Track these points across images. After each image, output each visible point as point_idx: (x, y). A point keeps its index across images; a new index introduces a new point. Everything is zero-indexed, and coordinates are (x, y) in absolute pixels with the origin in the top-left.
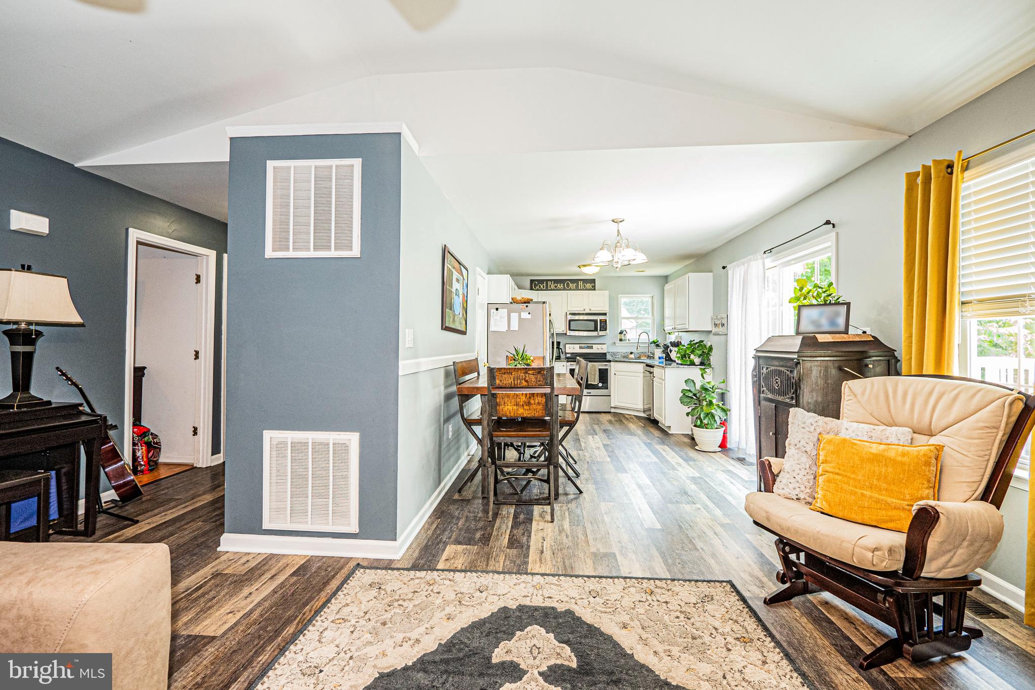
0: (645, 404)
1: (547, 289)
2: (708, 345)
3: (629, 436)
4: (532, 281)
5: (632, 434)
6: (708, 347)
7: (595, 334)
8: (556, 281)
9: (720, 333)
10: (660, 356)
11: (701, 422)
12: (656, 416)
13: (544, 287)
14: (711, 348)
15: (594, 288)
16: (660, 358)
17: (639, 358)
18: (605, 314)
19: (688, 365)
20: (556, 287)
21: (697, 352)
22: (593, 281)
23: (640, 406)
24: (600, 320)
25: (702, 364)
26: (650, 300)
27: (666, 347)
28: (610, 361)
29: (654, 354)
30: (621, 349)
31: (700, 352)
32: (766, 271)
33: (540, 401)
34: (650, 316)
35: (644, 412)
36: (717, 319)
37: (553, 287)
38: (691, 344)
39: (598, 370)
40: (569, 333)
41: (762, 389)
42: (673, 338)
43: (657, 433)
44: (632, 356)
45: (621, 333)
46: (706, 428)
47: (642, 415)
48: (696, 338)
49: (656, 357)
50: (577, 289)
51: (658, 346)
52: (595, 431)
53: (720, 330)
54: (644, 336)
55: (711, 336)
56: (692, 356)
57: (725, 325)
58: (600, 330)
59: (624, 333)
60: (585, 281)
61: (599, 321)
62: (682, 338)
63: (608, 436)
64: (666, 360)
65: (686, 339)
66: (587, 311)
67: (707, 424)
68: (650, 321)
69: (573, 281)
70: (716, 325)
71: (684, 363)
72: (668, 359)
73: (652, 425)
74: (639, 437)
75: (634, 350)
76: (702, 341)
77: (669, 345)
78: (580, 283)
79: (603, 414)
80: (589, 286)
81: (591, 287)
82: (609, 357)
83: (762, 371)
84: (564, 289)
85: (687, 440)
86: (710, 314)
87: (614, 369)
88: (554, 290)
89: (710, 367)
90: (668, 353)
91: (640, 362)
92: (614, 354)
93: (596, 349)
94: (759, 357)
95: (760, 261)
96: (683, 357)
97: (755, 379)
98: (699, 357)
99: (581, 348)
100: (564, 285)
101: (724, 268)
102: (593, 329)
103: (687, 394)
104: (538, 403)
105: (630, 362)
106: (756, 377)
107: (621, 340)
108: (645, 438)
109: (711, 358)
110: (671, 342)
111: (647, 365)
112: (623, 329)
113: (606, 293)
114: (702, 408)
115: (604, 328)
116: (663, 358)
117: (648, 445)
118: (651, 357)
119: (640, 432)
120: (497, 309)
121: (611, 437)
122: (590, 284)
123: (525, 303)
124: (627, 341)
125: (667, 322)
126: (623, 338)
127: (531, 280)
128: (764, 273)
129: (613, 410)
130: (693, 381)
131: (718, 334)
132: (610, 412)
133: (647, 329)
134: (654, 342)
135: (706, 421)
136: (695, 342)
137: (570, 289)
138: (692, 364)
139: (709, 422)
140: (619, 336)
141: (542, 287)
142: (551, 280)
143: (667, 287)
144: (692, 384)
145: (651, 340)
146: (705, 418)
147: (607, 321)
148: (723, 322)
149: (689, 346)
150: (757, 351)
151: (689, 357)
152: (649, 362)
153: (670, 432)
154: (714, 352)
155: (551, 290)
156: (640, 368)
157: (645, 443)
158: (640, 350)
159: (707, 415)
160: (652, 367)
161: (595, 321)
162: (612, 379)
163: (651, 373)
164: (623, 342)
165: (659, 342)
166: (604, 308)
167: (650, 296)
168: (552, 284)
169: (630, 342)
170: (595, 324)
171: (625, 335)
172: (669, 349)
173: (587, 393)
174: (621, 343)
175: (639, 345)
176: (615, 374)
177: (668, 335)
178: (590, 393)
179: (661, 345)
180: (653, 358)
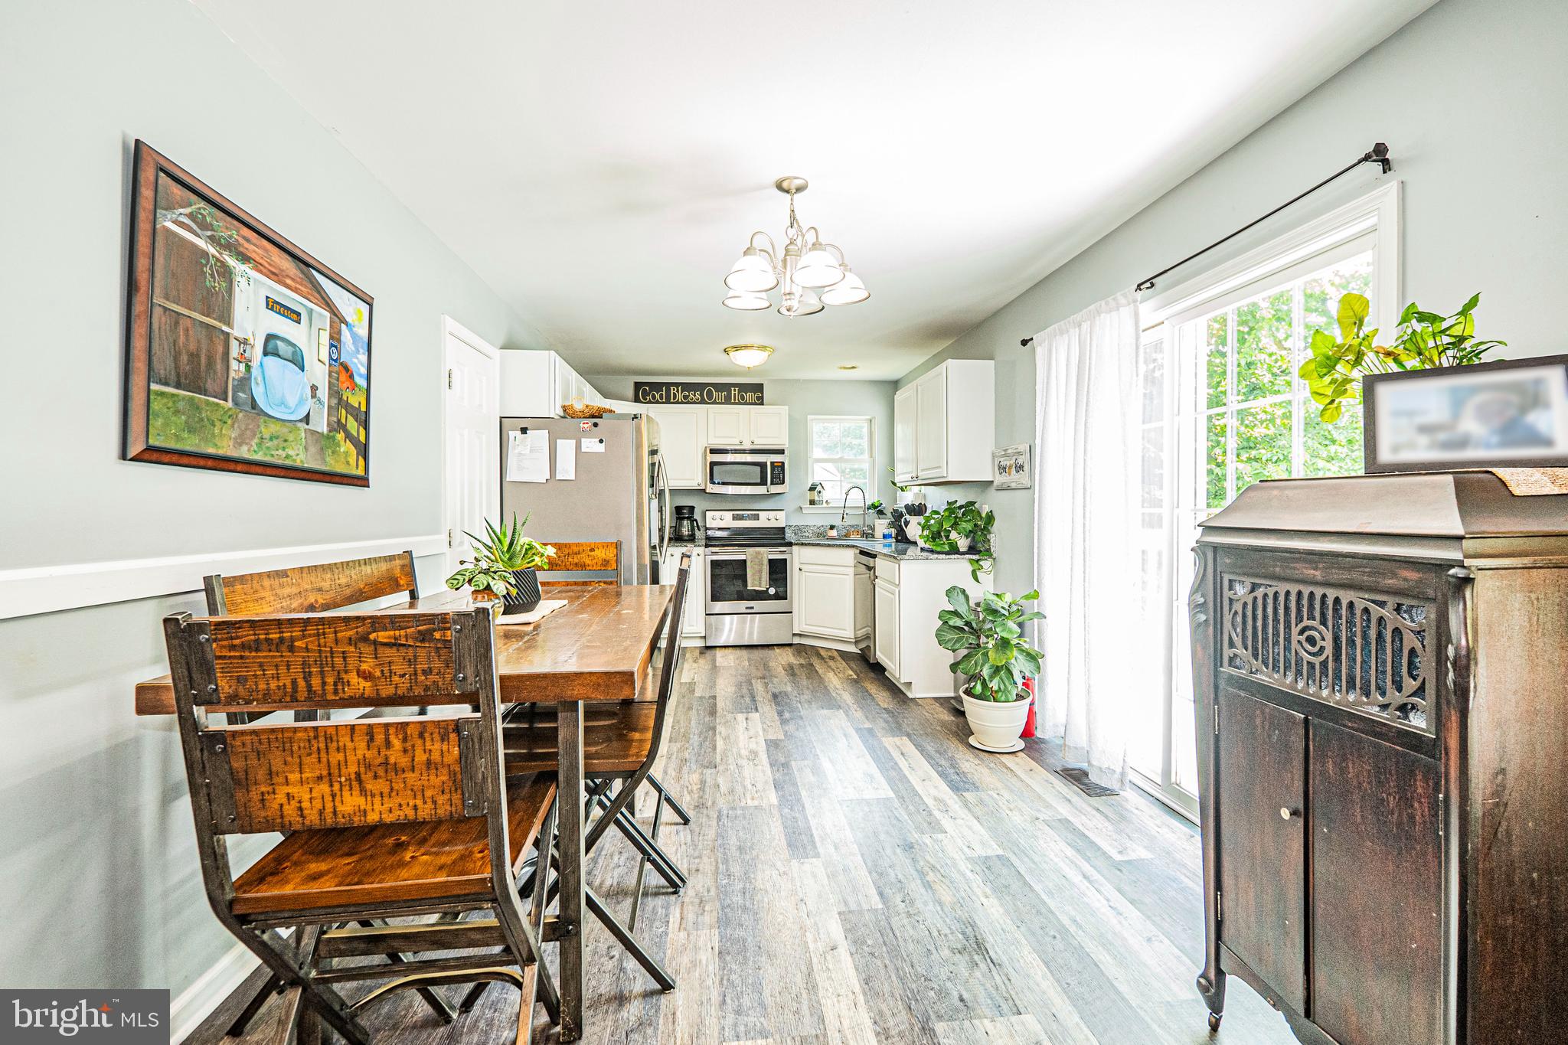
0: (858, 627)
1: (668, 402)
2: (985, 510)
3: (825, 712)
4: (638, 385)
5: (832, 704)
6: (984, 515)
7: (762, 490)
8: (687, 387)
9: (1013, 485)
10: (887, 532)
11: (984, 684)
12: (881, 657)
13: (661, 398)
14: (990, 518)
15: (760, 401)
16: (885, 537)
17: (847, 536)
18: (782, 452)
19: (947, 553)
20: (686, 397)
21: (964, 525)
22: (758, 388)
23: (849, 633)
24: (772, 463)
25: (972, 550)
26: (866, 425)
27: (897, 516)
28: (790, 544)
29: (873, 529)
30: (814, 519)
31: (969, 526)
32: (1143, 335)
33: (436, 756)
34: (866, 456)
35: (856, 643)
36: (1005, 455)
37: (680, 397)
38: (951, 508)
39: (766, 562)
40: (711, 488)
41: (1227, 652)
42: (908, 498)
43: (883, 698)
44: (834, 533)
45: (812, 489)
46: (995, 700)
47: (852, 649)
48: (961, 497)
49: (879, 534)
50: (727, 401)
51: (881, 513)
52: (753, 699)
53: (1013, 478)
54: (855, 494)
55: (992, 492)
56: (954, 535)
57: (1026, 467)
58: (772, 484)
59: (819, 488)
60: (744, 388)
61: (769, 464)
62: (928, 498)
63: (780, 714)
64: (897, 541)
65: (937, 500)
66: (747, 446)
67: (996, 692)
68: (866, 466)
69: (719, 387)
70: (1003, 469)
71: (939, 549)
72: (902, 538)
73: (872, 675)
74: (847, 713)
75: (837, 522)
76: (973, 503)
77: (904, 510)
78: (734, 392)
79: (777, 651)
80: (750, 396)
81: (754, 399)
82: (789, 536)
83: (1227, 593)
84: (702, 402)
85: (947, 717)
86: (990, 447)
87: (799, 558)
88: (682, 403)
89: (991, 556)
90: (901, 526)
91: (848, 546)
92: (798, 530)
93: (767, 520)
94: (1216, 548)
95: (1126, 312)
96: (935, 536)
97: (1203, 617)
98: (967, 537)
99: (735, 518)
100: (702, 395)
101: (1024, 343)
102: (759, 481)
103: (951, 623)
104: (429, 763)
105: (829, 545)
106: (1205, 612)
107: (812, 502)
108: (859, 714)
109: (992, 537)
110: (907, 506)
111: (862, 553)
112: (816, 481)
113: (784, 410)
114: (986, 655)
115: (779, 476)
116: (890, 536)
117: (867, 735)
118: (868, 535)
119: (847, 697)
120: (524, 430)
121: (787, 715)
122: (753, 393)
123: (593, 416)
124: (825, 505)
125: (899, 467)
126: (816, 498)
127: (636, 383)
128: (1137, 338)
129: (796, 640)
130: (963, 592)
131: (1009, 489)
132: (790, 645)
133: (860, 482)
134: (873, 506)
135: (994, 684)
136: (958, 504)
137: (715, 403)
138: (954, 550)
139: (1002, 687)
140: (809, 496)
141: (658, 397)
142: (676, 385)
143: (899, 396)
144: (961, 597)
145: (869, 502)
146: (992, 678)
147: (786, 466)
148: (1020, 461)
149: (947, 514)
150: (1209, 529)
151: (947, 537)
152: (864, 544)
153: (910, 695)
154: (996, 527)
155: (678, 403)
156: (849, 556)
157: (858, 730)
158: (849, 521)
159: (997, 670)
160: (874, 556)
161: (762, 466)
162: (797, 581)
163: (869, 568)
164: (816, 506)
165: (883, 505)
166: (780, 440)
167: (867, 420)
168: (678, 391)
169: (830, 505)
170: (761, 472)
171: (820, 492)
172: (903, 520)
173: (747, 608)
174: (813, 509)
175: (847, 511)
176: (800, 570)
177: (899, 492)
178: (752, 608)
179: (888, 511)
180: (873, 536)
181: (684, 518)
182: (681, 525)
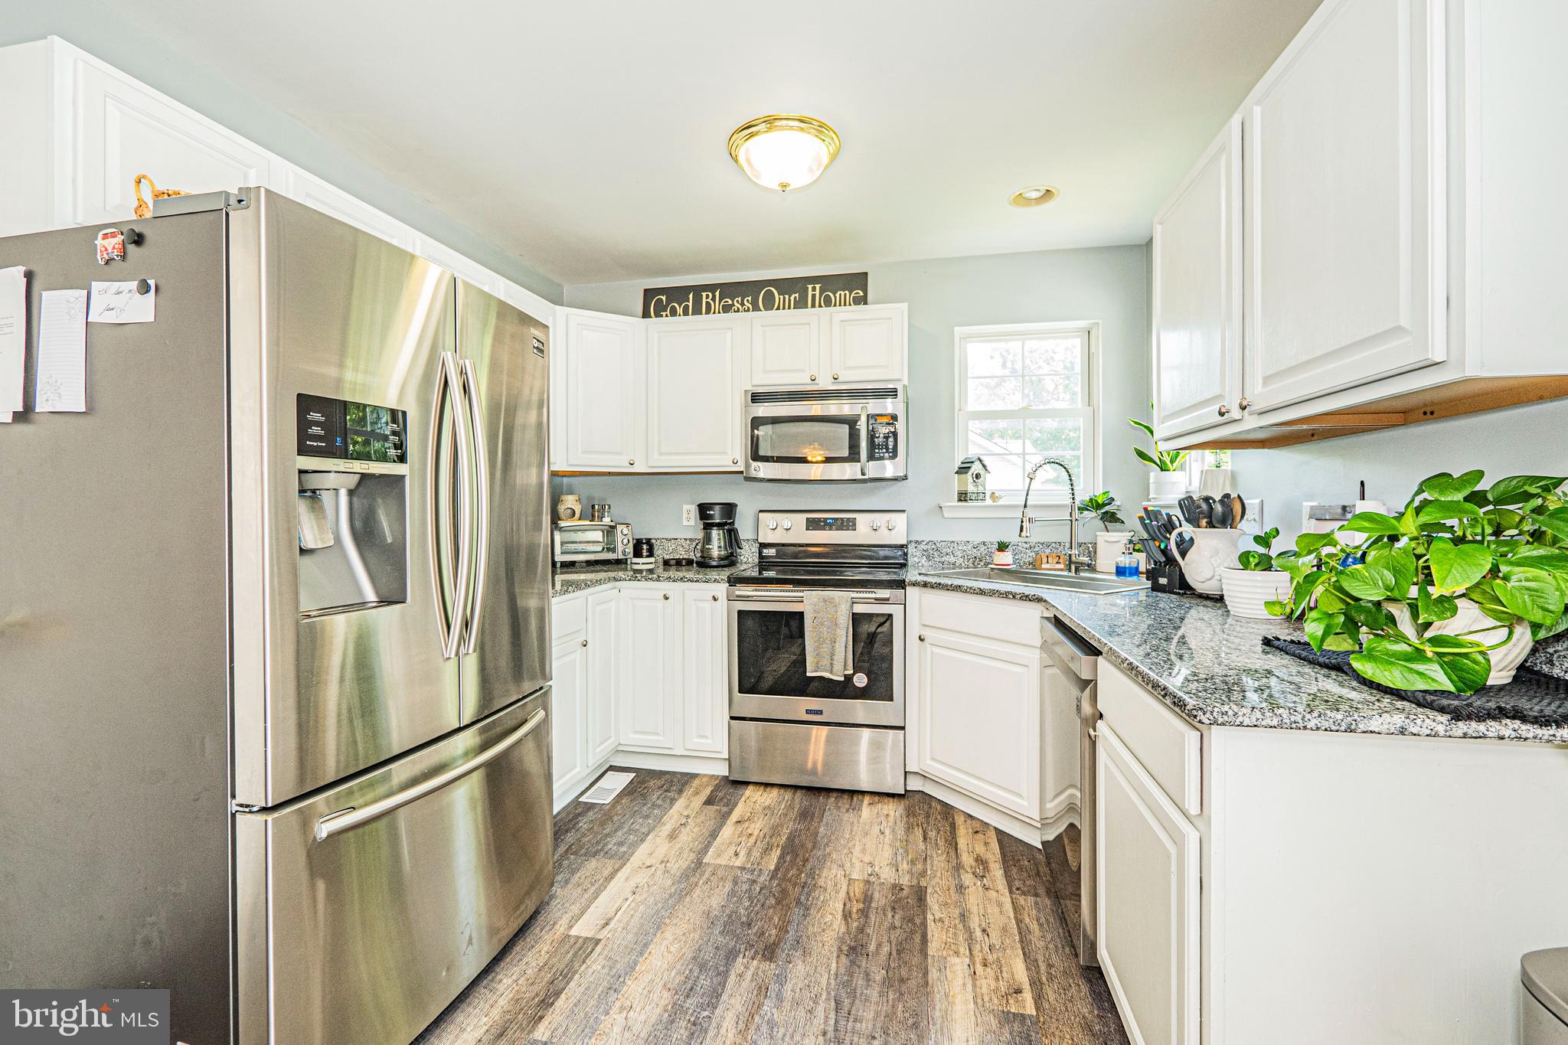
4: (649, 294)
7: (850, 470)
10: (1126, 561)
15: (863, 300)
16: (1122, 572)
18: (893, 393)
22: (861, 279)
23: (1028, 805)
24: (871, 417)
26: (1079, 343)
27: (1158, 526)
28: (909, 583)
29: (1093, 553)
30: (965, 530)
34: (1080, 404)
37: (716, 307)
39: (848, 621)
40: (757, 469)
44: (1002, 562)
45: (963, 470)
49: (1106, 564)
50: (801, 304)
51: (1111, 518)
54: (1052, 481)
58: (871, 457)
59: (976, 468)
60: (834, 281)
61: (865, 420)
66: (824, 384)
68: (1078, 423)
69: (789, 284)
75: (1011, 536)
77: (1174, 514)
78: (815, 290)
80: (842, 293)
81: (849, 297)
87: (919, 617)
90: (1166, 552)
92: (933, 551)
93: (870, 531)
99: (813, 525)
100: (757, 300)
102: (846, 453)
105: (982, 592)
107: (963, 497)
110: (1180, 505)
112: (973, 452)
115: (887, 447)
116: (1135, 571)
122: (848, 287)
124: (987, 501)
126: (971, 488)
127: (648, 289)
129: (913, 787)
132: (900, 796)
133: (1066, 454)
134: (1094, 505)
140: (956, 484)
141: (680, 307)
142: (711, 288)
145: (1083, 497)
147: (900, 422)
158: (1037, 534)
161: (851, 422)
164: (970, 504)
165: (1117, 503)
166: (891, 369)
167: (1079, 330)
168: (714, 299)
169: (1001, 502)
170: (850, 435)
171: (978, 476)
172: (1173, 537)
173: (808, 712)
174: (969, 509)
175: (1030, 513)
176: (921, 639)
177: (1154, 473)
178: (820, 712)
179: (1132, 517)
180: (1091, 568)
181: (713, 525)
182: (708, 539)
